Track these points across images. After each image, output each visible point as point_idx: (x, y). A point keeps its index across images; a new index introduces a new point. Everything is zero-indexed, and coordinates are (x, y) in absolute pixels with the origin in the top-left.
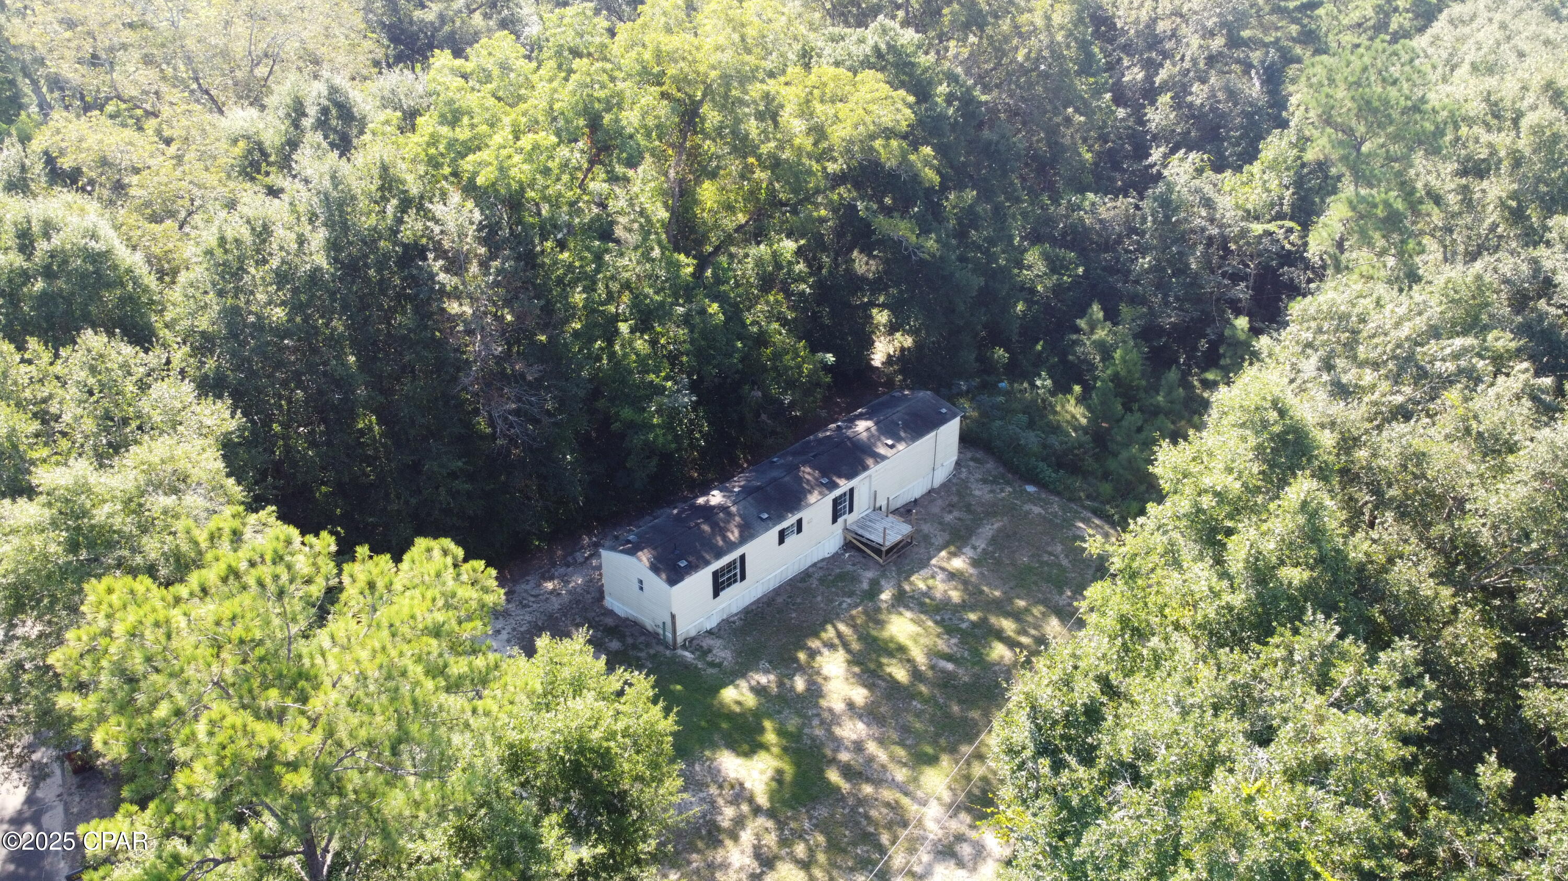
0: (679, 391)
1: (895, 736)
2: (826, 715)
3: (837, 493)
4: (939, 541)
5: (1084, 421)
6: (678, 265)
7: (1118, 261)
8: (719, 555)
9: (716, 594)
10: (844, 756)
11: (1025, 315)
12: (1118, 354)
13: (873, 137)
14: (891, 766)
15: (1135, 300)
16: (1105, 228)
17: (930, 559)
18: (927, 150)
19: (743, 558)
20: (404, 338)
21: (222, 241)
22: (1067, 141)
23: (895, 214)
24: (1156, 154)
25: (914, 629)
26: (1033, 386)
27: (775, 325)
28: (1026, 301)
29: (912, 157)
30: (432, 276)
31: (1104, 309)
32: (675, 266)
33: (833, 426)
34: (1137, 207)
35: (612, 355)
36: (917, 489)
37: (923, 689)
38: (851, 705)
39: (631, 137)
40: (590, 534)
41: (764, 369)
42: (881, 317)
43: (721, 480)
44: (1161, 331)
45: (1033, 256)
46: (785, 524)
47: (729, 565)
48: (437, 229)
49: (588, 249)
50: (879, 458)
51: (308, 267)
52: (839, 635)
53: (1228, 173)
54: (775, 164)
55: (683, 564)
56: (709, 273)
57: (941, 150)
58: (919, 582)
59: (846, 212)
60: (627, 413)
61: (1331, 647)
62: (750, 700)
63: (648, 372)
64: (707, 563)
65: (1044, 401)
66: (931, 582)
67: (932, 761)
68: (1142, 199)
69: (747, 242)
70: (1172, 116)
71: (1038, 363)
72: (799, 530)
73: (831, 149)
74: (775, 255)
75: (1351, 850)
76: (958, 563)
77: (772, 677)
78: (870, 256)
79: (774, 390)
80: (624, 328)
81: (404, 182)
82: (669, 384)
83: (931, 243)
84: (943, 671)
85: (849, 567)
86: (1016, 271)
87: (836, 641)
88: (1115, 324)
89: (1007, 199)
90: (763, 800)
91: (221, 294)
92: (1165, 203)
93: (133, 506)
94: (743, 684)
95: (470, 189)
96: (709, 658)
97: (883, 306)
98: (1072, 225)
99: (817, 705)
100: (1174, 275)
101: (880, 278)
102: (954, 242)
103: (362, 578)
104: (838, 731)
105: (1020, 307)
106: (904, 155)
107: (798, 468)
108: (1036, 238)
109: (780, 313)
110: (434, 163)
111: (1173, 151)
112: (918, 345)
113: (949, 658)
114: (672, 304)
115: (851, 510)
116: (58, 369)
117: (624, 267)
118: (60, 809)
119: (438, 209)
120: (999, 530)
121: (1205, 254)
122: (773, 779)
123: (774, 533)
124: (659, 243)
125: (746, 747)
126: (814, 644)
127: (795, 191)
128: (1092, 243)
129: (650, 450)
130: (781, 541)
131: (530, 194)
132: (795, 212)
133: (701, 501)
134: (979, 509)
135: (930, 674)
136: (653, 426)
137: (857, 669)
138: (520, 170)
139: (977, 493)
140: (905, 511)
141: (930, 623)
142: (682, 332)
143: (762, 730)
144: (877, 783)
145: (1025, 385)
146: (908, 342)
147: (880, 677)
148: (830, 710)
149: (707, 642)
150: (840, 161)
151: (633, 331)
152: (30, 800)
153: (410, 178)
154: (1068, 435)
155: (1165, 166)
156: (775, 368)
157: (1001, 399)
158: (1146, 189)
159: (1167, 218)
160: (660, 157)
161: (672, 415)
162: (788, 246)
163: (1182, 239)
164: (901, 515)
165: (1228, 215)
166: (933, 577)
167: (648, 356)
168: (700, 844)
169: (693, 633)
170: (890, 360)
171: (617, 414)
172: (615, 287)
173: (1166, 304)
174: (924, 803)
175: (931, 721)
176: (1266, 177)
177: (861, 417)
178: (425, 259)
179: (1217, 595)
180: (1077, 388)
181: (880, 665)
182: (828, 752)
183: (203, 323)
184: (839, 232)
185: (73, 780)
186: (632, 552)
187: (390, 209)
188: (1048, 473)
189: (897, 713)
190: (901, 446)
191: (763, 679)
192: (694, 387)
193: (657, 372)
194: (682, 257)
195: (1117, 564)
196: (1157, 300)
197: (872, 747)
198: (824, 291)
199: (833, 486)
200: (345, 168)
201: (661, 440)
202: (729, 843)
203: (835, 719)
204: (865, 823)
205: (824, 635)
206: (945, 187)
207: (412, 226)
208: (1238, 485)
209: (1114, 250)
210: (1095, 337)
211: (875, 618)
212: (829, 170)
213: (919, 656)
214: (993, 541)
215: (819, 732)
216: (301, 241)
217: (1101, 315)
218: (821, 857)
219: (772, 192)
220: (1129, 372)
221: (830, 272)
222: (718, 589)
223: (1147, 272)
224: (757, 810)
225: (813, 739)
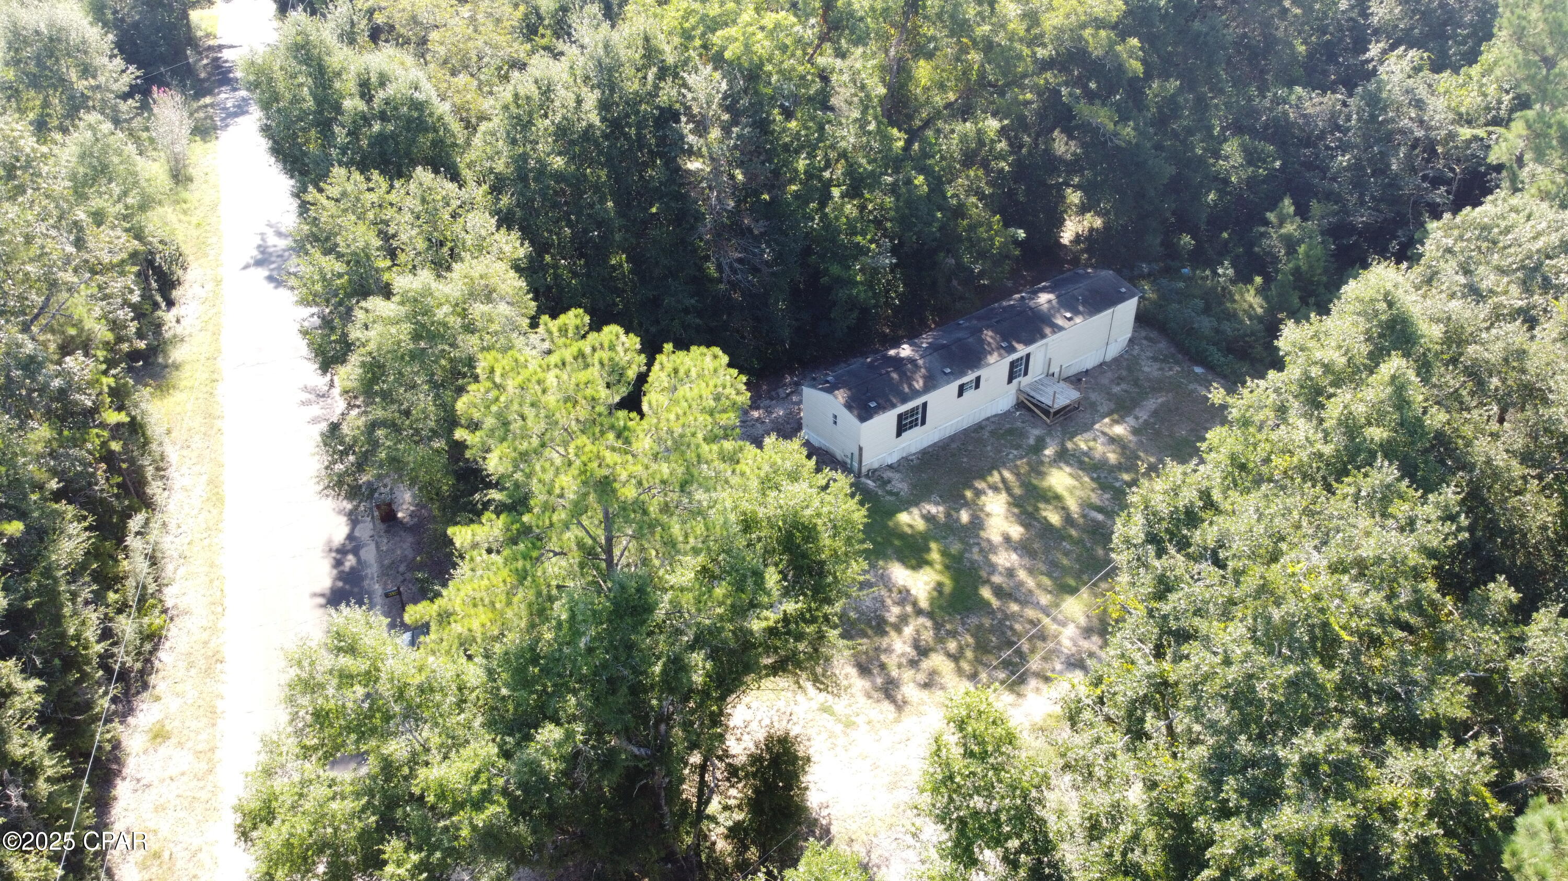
0: (880, 253)
1: (1043, 568)
2: (984, 544)
3: (1015, 356)
4: (1104, 408)
5: (1259, 311)
6: (891, 139)
7: (1317, 157)
8: (905, 399)
9: (899, 434)
10: (997, 579)
11: (1216, 205)
12: (1302, 249)
13: (1083, 26)
14: (1037, 592)
15: (1329, 196)
16: (1307, 124)
17: (1094, 423)
18: (1134, 42)
19: (925, 405)
20: (657, 189)
21: (516, 96)
22: (1280, 34)
23: (1097, 101)
24: (1374, 50)
25: (1070, 482)
26: (1215, 273)
27: (973, 199)
28: (1218, 190)
29: (1119, 48)
30: (682, 137)
31: (1296, 203)
32: (887, 139)
33: (1017, 296)
34: (1345, 104)
35: (824, 217)
36: (1089, 361)
37: (1074, 533)
38: (1007, 539)
39: (861, 19)
40: (792, 374)
41: (959, 239)
42: (1074, 197)
43: (912, 337)
44: (1351, 229)
45: (1232, 148)
46: (965, 380)
47: (913, 410)
48: (690, 96)
49: (813, 118)
50: (1057, 329)
51: (584, 124)
52: (1004, 480)
53: (1446, 74)
54: (988, 47)
55: (873, 404)
56: (916, 146)
57: (1149, 40)
58: (1081, 443)
59: (1051, 96)
60: (835, 269)
61: (1388, 486)
62: (921, 525)
63: (855, 234)
64: (894, 406)
65: (1224, 289)
66: (1092, 444)
67: (1073, 591)
68: (1351, 95)
69: (953, 116)
70: (1397, 11)
71: (1223, 252)
72: (977, 386)
73: (1042, 35)
74: (979, 131)
75: (1366, 621)
76: (1119, 430)
77: (941, 509)
78: (1071, 137)
79: (966, 258)
80: (836, 192)
81: (661, 52)
82: (873, 246)
83: (1128, 131)
84: (1094, 520)
85: (1019, 424)
86: (1212, 161)
87: (1001, 485)
88: (1305, 219)
89: (1211, 90)
90: (924, 604)
91: (514, 142)
92: (1374, 101)
93: (459, 309)
94: (915, 511)
95: (718, 60)
96: (888, 488)
97: (1077, 187)
98: (1276, 119)
99: (978, 536)
100: (1373, 175)
101: (1076, 161)
102: (1151, 130)
103: (669, 367)
104: (994, 558)
105: (1212, 196)
106: (1112, 44)
107: (981, 331)
108: (1238, 128)
109: (979, 187)
110: (687, 36)
111: (1393, 47)
112: (1107, 227)
113: (1100, 510)
114: (882, 174)
115: (1026, 374)
116: (393, 197)
117: (843, 138)
118: (372, 547)
119: (691, 80)
120: (1162, 405)
121: (1408, 156)
122: (935, 589)
123: (954, 386)
124: (876, 118)
125: (914, 562)
126: (980, 485)
127: (1004, 75)
128: (1293, 136)
129: (853, 304)
130: (960, 394)
131: (768, 68)
132: (1002, 94)
133: (892, 352)
134: (1146, 384)
135: (1081, 521)
136: (857, 283)
137: (1016, 510)
138: (762, 46)
139: (1146, 369)
140: (1076, 380)
141: (1086, 479)
142: (889, 200)
143: (928, 550)
144: (1024, 603)
145: (1208, 272)
146: (1098, 223)
147: (1036, 519)
148: (988, 541)
149: (888, 474)
150: (1050, 47)
151: (842, 196)
152: (350, 537)
153: (667, 49)
154: (1242, 322)
155: (1381, 62)
156: (969, 239)
157: (1181, 285)
158: (1356, 85)
159: (1373, 117)
160: (883, 37)
161: (873, 273)
162: (993, 124)
163: (1388, 137)
164: (1072, 383)
165: (1437, 117)
166: (1095, 440)
167: (856, 220)
168: (870, 632)
169: (876, 466)
170: (1078, 239)
171: (827, 269)
172: (833, 155)
173: (1362, 203)
174: (1063, 624)
175: (1078, 560)
176: (1484, 80)
177: (1043, 290)
178: (678, 121)
179: (1311, 443)
180: (1258, 280)
181: (1037, 509)
182: (984, 574)
183: (500, 166)
184: (1042, 115)
185: (381, 526)
186: (830, 390)
187: (650, 77)
188: (1217, 356)
189: (1047, 550)
190: (1078, 320)
191: (933, 510)
192: (894, 251)
193: (864, 234)
194: (895, 132)
195: (1234, 413)
196: (1353, 199)
197: (1022, 575)
198: (1021, 170)
199: (1012, 350)
200: (615, 36)
201: (862, 295)
202: (893, 634)
203: (993, 548)
204: (1009, 633)
205: (989, 479)
206: (1148, 76)
207: (668, 93)
208: (1343, 360)
209: (1315, 146)
210: (1283, 231)
211: (1037, 469)
212: (1039, 56)
213: (1073, 505)
214: (1155, 413)
215: (976, 555)
216: (579, 102)
217: (1292, 210)
218: (969, 654)
219: (982, 74)
220: (1311, 267)
221: (1030, 152)
222: (901, 428)
223: (1346, 169)
224: (919, 612)
225: (972, 562)
